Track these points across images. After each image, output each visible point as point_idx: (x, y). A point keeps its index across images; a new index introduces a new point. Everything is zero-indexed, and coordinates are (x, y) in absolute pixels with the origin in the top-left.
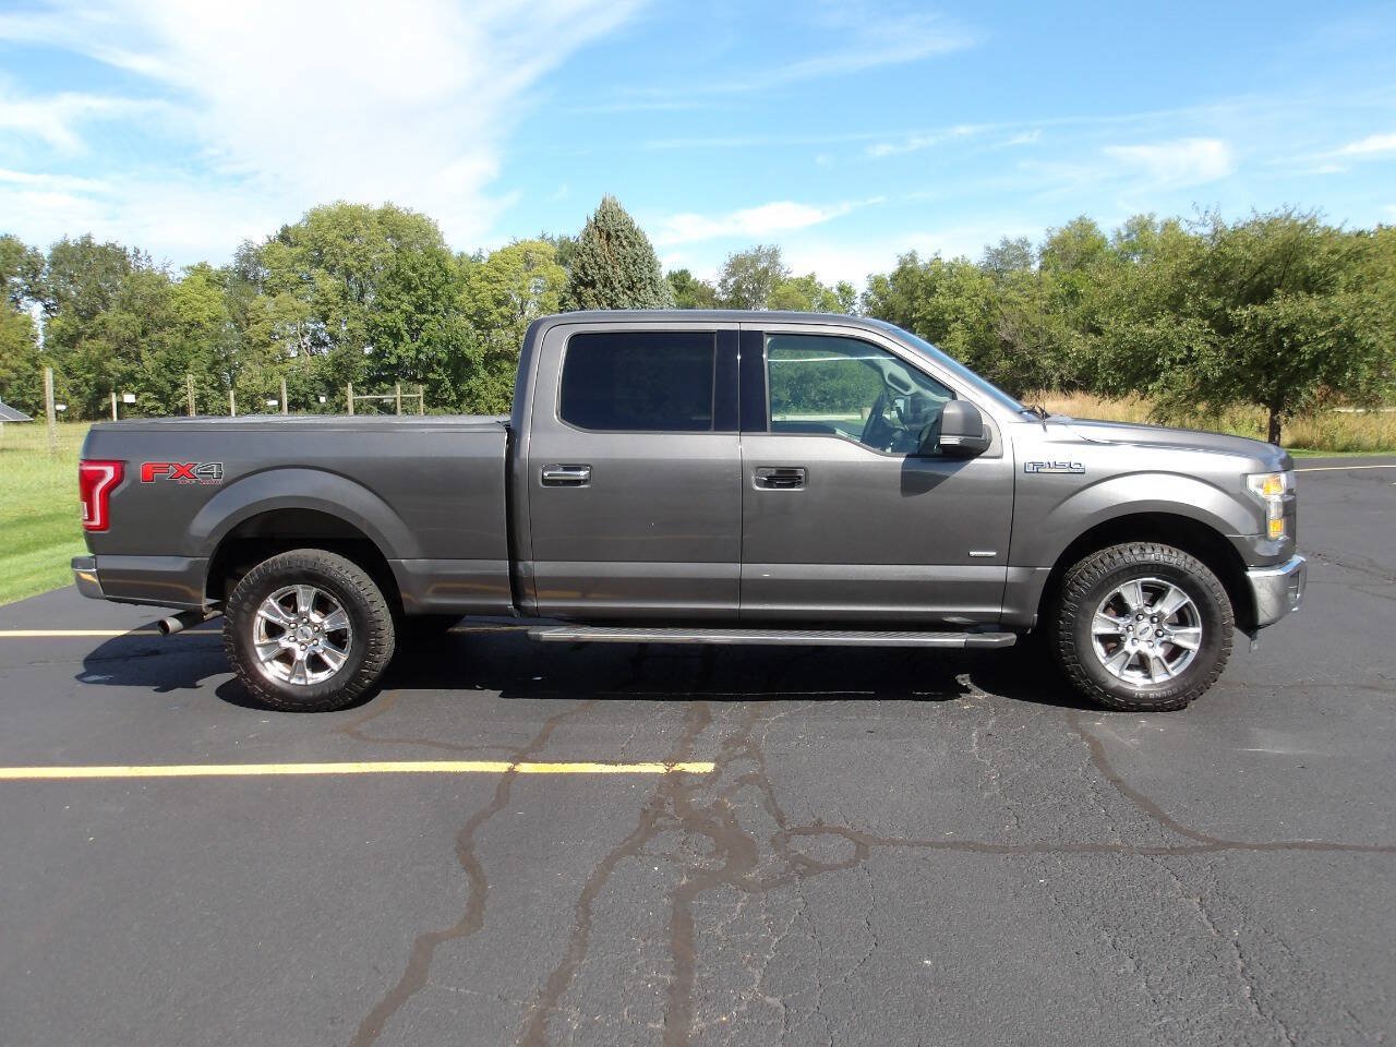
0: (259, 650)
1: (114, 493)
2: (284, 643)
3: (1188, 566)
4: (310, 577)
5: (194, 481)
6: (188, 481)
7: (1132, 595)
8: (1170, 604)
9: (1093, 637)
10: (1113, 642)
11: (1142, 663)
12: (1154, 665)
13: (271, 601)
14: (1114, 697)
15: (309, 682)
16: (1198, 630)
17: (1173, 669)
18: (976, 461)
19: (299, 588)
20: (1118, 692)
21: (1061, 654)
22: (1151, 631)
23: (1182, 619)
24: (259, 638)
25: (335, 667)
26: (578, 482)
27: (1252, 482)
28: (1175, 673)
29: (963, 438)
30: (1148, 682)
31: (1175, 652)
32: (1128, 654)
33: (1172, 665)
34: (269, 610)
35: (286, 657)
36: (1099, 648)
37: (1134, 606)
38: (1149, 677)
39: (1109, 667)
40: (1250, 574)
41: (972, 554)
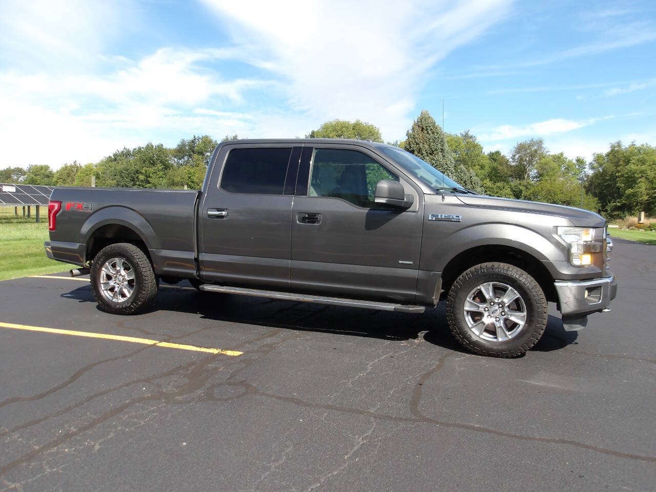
0: (102, 285)
1: (57, 215)
2: (112, 283)
3: (517, 276)
5: (83, 211)
6: (81, 211)
7: (487, 290)
8: (509, 297)
9: (465, 313)
10: (476, 316)
11: (492, 331)
12: (499, 331)
13: (107, 264)
14: (474, 346)
15: (119, 301)
16: (525, 313)
17: (510, 335)
18: (404, 213)
19: (117, 260)
20: (476, 344)
22: (498, 312)
23: (516, 306)
24: (102, 280)
25: (128, 296)
26: (222, 217)
27: (560, 231)
28: (510, 337)
29: (387, 199)
30: (495, 340)
31: (511, 326)
32: (484, 324)
33: (510, 333)
34: (107, 268)
35: (112, 289)
36: (469, 320)
37: (487, 297)
38: (496, 338)
39: (474, 330)
40: (556, 284)
41: (400, 262)
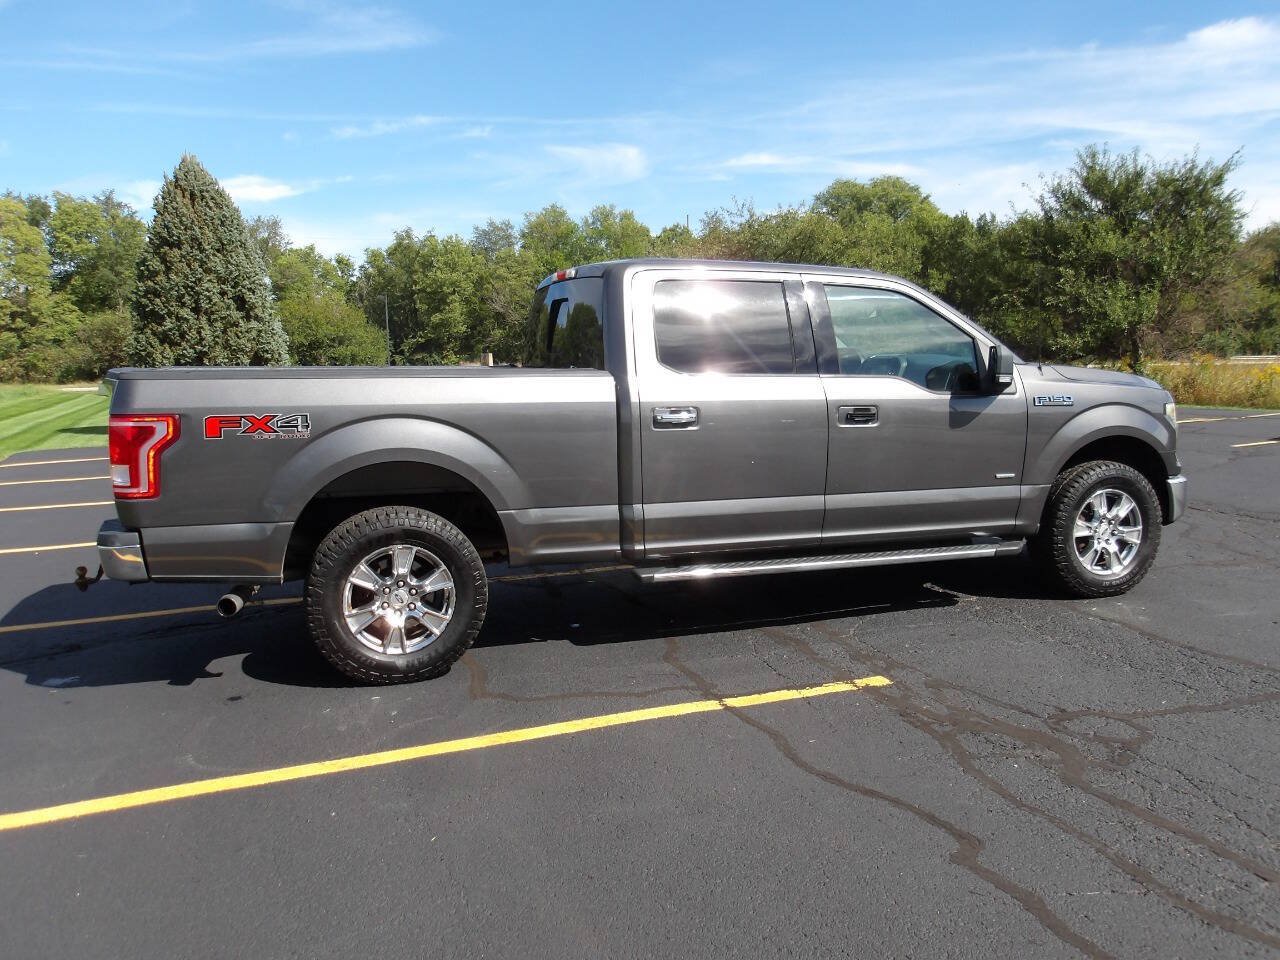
0: (349, 622)
1: (167, 454)
2: (376, 611)
4: (410, 536)
5: (273, 436)
6: (266, 436)
7: (1099, 503)
8: (1124, 509)
9: (1074, 541)
10: (1086, 543)
12: (1112, 558)
13: (363, 567)
15: (408, 650)
16: (1140, 528)
18: (1000, 397)
19: (397, 549)
21: (1054, 556)
22: (1109, 532)
23: (1130, 520)
24: (347, 608)
25: (437, 632)
26: (687, 424)
27: (1168, 410)
28: (1125, 563)
30: (1109, 573)
32: (1096, 551)
34: (362, 576)
35: (378, 627)
36: (1076, 549)
37: (1099, 512)
38: (1107, 569)
39: (1084, 564)
40: (1170, 481)
41: (998, 476)
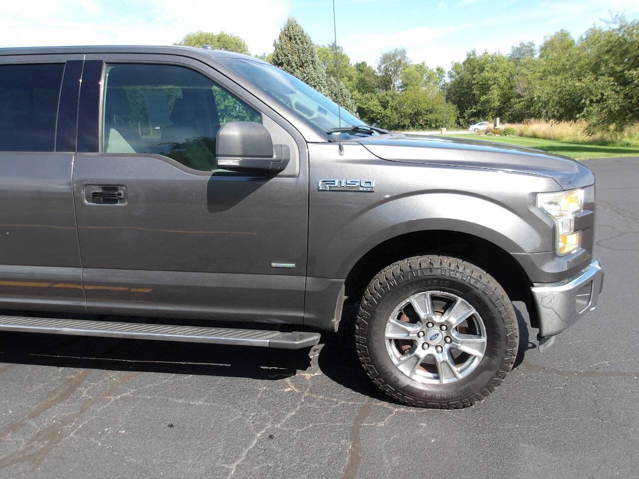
3: (472, 281)
7: (421, 302)
8: (461, 312)
9: (387, 342)
10: (405, 346)
11: (431, 366)
12: (441, 368)
14: (403, 395)
16: (484, 339)
17: (460, 372)
18: (275, 179)
20: (408, 391)
21: (357, 356)
22: (440, 337)
23: (469, 328)
27: (542, 201)
28: (460, 376)
29: (241, 159)
30: (436, 382)
31: (461, 358)
32: (419, 356)
33: (459, 369)
36: (392, 350)
37: (422, 315)
38: (437, 378)
39: (401, 368)
40: (534, 290)
41: (274, 265)
